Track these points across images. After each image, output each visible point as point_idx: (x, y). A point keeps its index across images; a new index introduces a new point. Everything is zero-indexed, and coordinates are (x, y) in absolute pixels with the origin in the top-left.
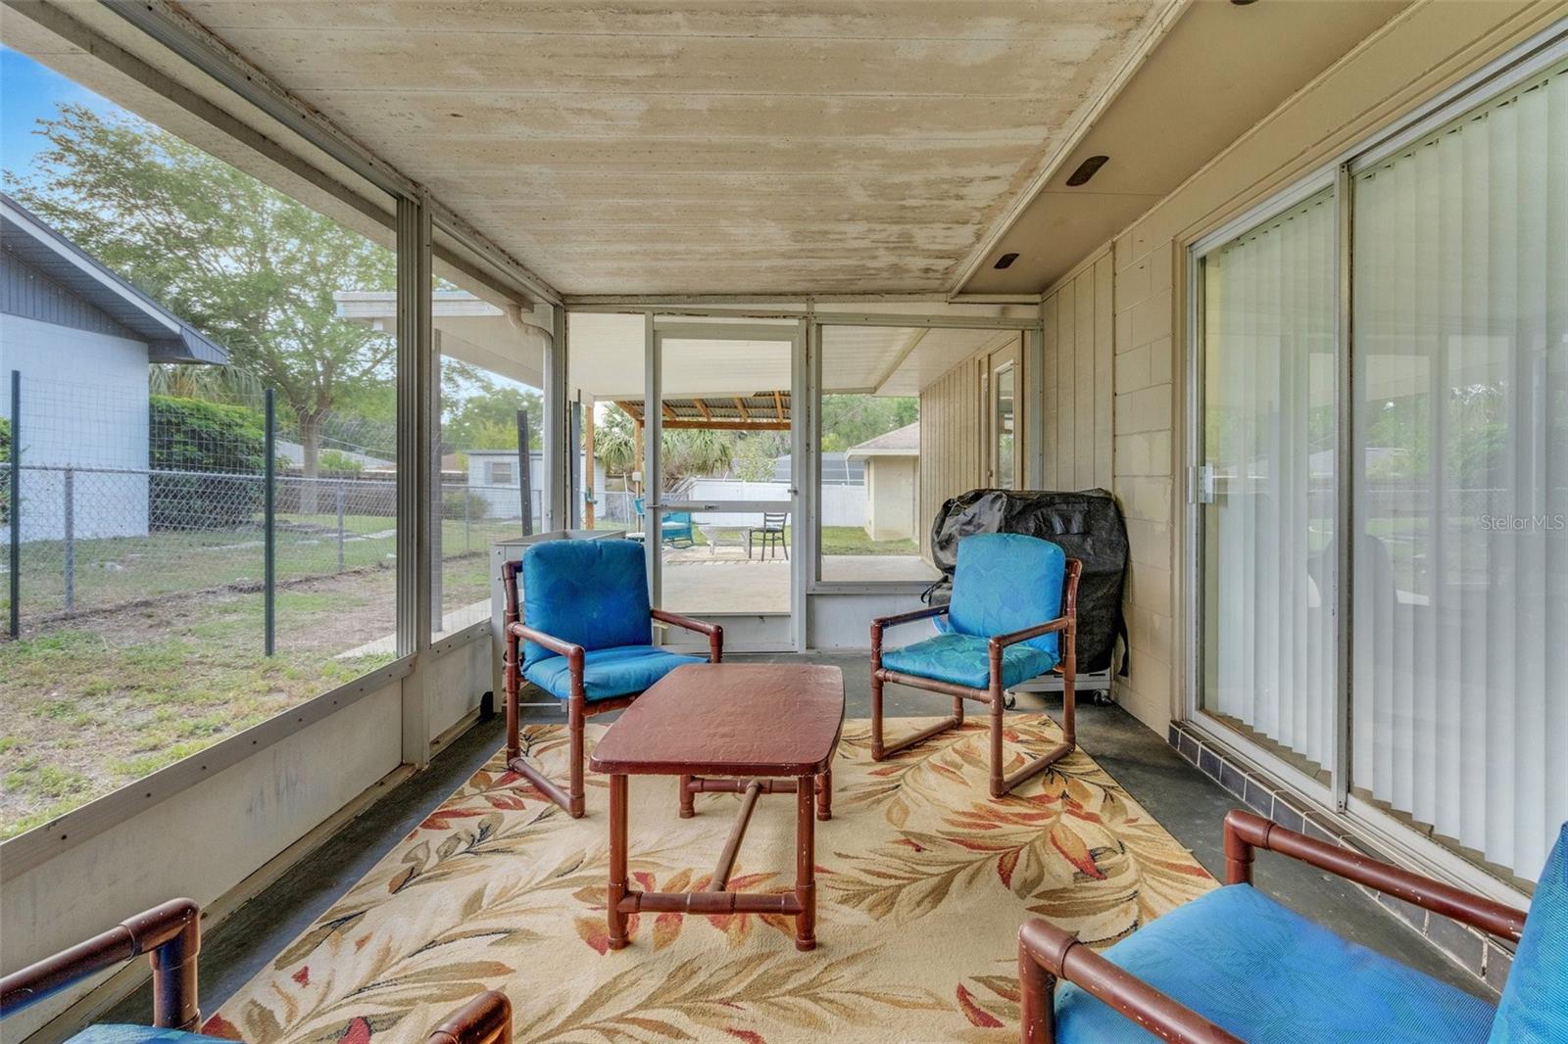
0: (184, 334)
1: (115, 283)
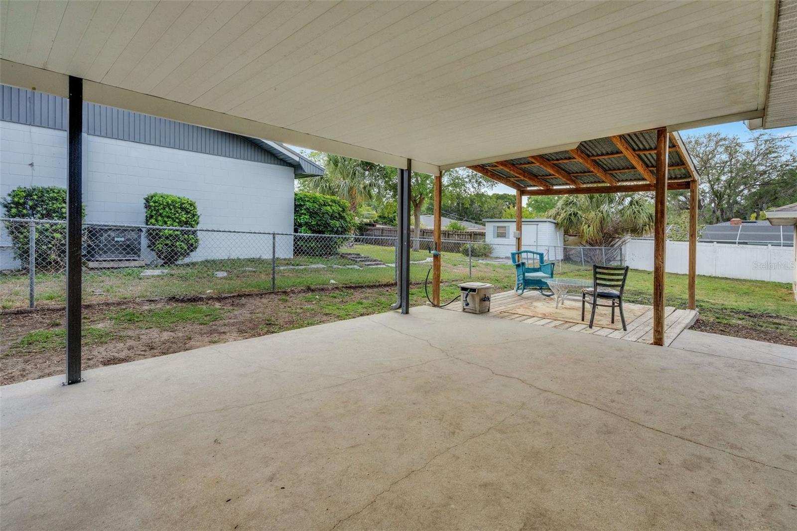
0: (301, 162)
1: (277, 146)
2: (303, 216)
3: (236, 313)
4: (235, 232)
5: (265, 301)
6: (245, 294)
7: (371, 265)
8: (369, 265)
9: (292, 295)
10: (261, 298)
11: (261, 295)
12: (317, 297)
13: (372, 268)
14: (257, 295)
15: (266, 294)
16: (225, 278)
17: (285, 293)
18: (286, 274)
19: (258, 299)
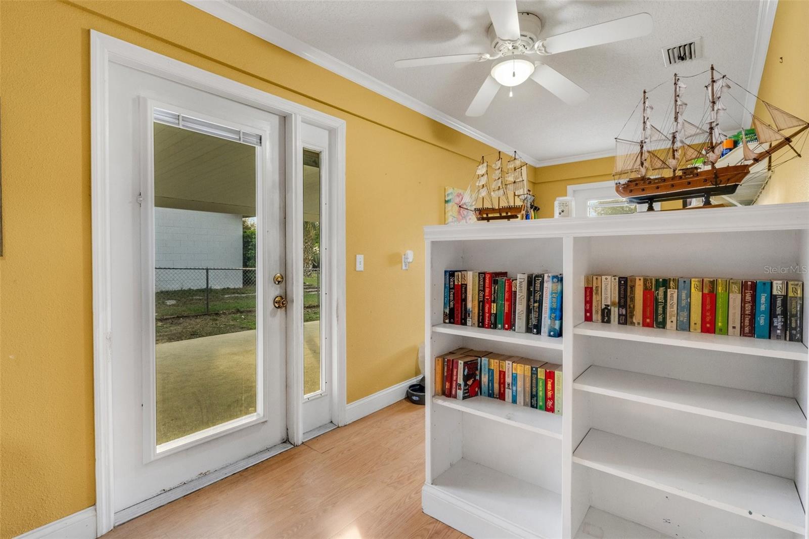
2: (250, 251)
3: (172, 328)
4: (190, 269)
5: (198, 320)
6: (183, 316)
7: (312, 291)
8: (309, 292)
9: (223, 316)
10: (196, 319)
11: (196, 316)
12: (243, 316)
13: (312, 294)
14: (193, 317)
15: (201, 315)
16: (173, 305)
17: (217, 314)
18: (228, 301)
19: (194, 319)
